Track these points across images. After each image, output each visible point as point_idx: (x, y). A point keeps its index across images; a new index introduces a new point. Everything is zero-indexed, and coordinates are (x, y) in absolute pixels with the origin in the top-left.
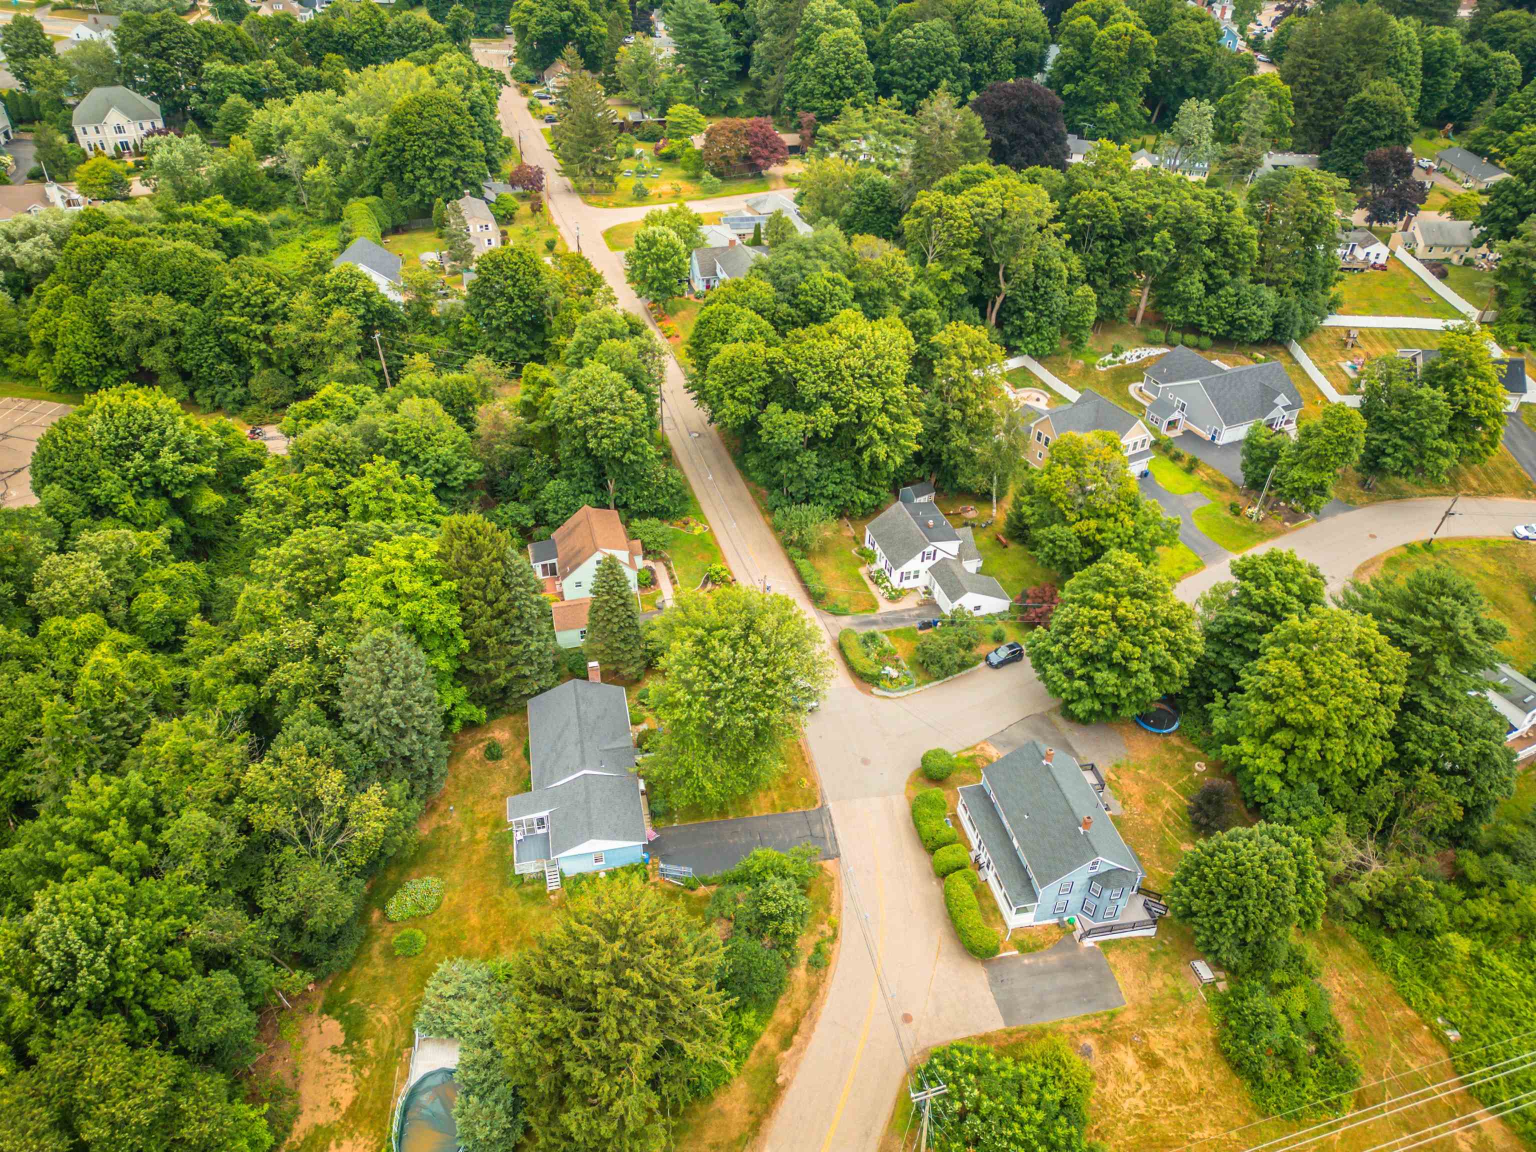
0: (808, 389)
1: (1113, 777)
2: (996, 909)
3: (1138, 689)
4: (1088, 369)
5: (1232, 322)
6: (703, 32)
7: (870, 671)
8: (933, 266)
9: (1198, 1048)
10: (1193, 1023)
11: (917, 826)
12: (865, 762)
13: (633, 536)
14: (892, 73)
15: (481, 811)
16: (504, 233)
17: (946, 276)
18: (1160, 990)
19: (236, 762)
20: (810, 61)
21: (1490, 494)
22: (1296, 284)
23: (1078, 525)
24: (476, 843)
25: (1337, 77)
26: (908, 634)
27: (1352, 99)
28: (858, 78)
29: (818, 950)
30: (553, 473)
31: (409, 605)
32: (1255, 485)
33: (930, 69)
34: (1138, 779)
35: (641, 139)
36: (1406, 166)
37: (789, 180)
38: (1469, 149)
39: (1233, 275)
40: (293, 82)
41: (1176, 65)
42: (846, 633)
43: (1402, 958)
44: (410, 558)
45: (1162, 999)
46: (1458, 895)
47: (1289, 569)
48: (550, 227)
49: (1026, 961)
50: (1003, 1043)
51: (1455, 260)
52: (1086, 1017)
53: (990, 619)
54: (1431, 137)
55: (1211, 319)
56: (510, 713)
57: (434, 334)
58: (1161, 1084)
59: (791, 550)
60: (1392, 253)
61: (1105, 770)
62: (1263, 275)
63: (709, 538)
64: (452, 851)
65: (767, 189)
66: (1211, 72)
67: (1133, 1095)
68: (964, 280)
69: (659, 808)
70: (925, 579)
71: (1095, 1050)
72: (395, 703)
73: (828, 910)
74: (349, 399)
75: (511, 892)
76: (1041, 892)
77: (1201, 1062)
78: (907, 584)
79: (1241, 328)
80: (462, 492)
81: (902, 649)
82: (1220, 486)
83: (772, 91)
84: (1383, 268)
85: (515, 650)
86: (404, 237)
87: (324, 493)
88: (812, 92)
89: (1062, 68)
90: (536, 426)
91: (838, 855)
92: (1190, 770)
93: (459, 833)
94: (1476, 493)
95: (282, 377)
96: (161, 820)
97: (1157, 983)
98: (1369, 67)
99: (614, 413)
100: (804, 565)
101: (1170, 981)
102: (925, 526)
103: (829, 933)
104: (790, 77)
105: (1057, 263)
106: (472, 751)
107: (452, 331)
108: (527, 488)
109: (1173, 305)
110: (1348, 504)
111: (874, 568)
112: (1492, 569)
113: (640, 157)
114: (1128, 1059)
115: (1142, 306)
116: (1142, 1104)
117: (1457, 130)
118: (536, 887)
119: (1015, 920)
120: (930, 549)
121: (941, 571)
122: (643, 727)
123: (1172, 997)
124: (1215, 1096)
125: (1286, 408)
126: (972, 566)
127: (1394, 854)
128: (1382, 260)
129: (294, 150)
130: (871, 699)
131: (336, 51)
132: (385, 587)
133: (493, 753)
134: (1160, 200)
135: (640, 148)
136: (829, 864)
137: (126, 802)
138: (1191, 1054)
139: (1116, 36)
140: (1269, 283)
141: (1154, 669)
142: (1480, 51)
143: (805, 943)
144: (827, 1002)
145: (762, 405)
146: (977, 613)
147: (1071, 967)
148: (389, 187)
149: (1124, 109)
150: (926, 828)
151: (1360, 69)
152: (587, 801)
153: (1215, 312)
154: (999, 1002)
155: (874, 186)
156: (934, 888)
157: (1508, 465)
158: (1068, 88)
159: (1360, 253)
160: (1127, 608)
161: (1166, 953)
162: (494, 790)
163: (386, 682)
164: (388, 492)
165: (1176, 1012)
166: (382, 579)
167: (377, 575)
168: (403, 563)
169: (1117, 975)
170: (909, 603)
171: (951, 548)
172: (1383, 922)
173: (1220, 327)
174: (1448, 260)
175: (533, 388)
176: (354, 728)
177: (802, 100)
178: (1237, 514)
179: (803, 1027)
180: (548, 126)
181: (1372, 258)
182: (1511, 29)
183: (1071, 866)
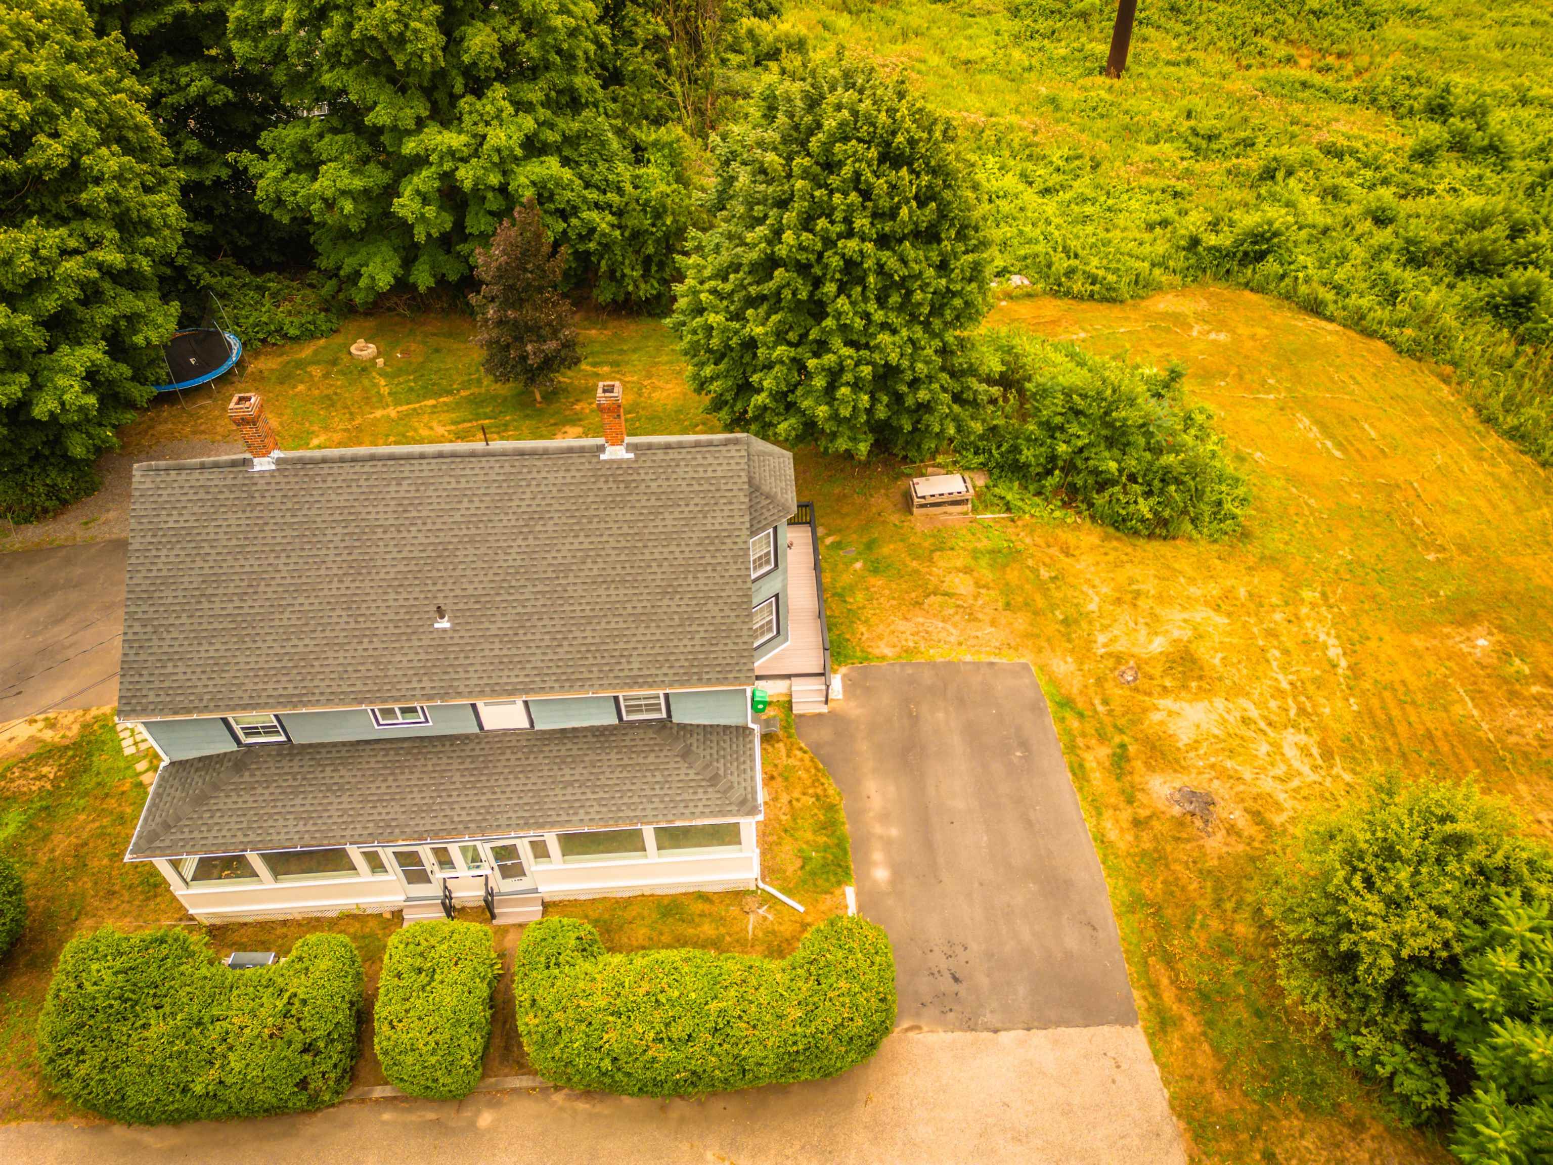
10: (1068, 554)
18: (978, 585)
49: (881, 874)
71: (1182, 782)
101: (958, 560)
123: (999, 568)
165: (1044, 574)
169: (938, 655)
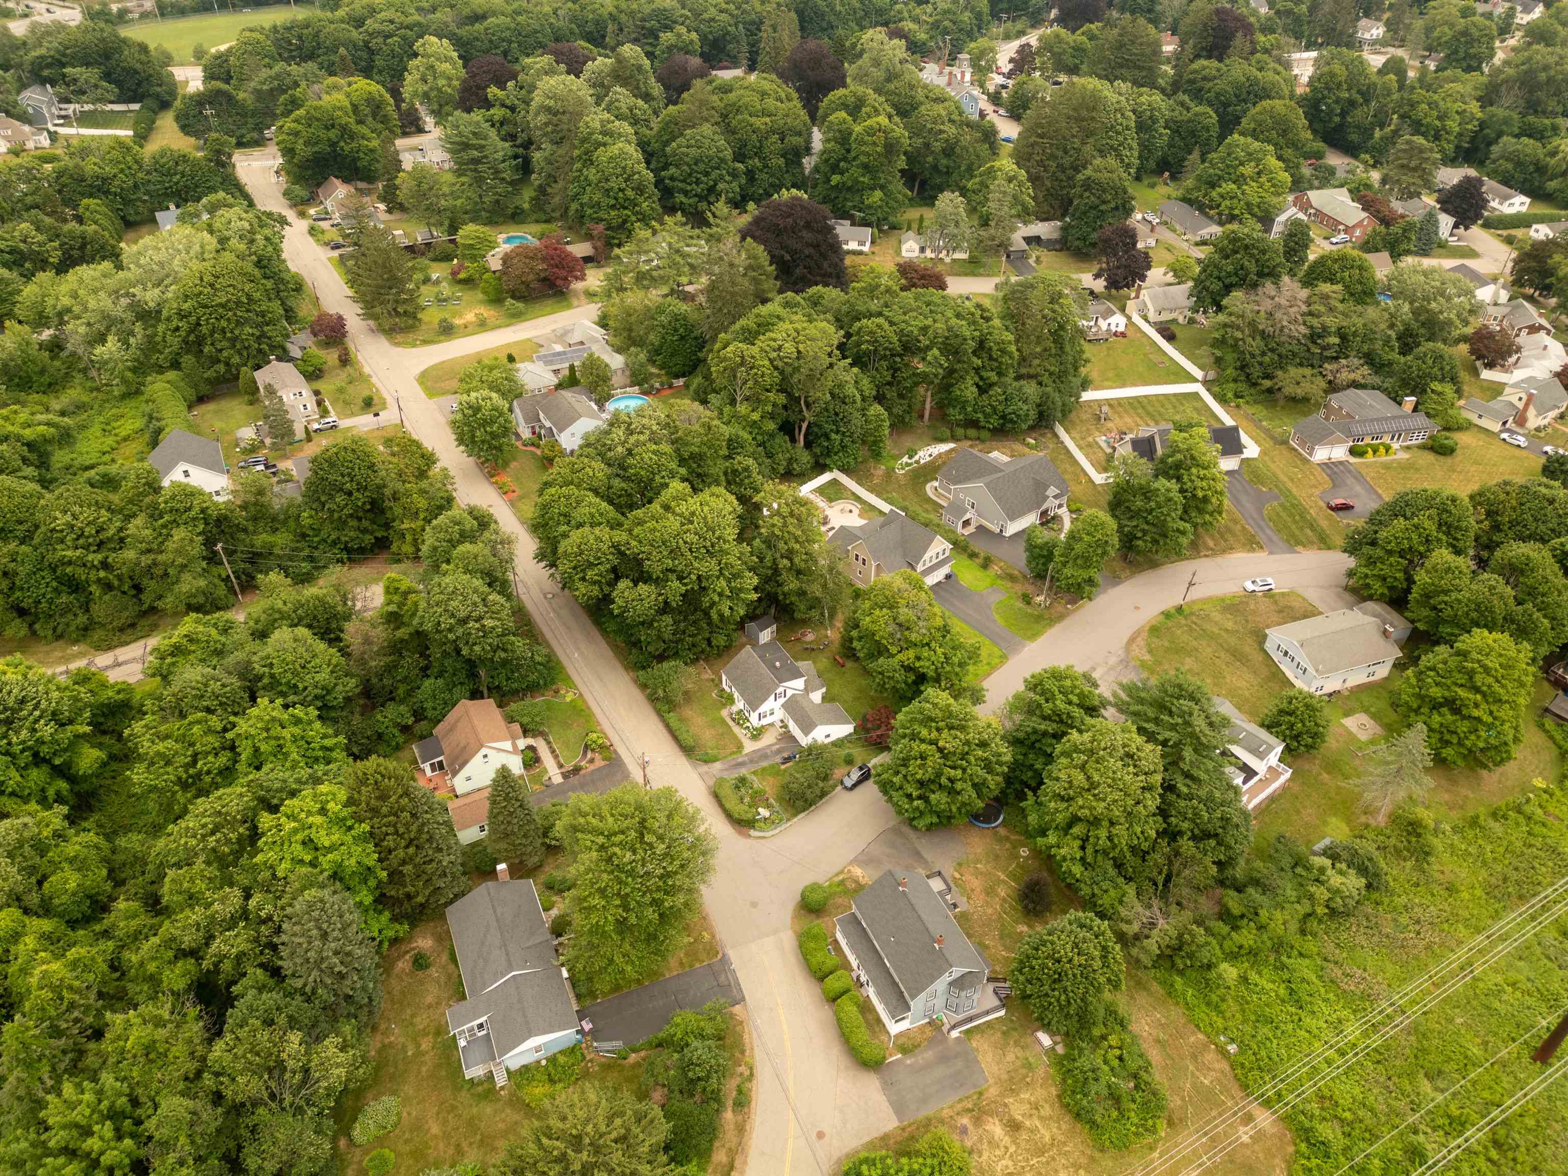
0: (654, 567)
1: (957, 875)
2: (879, 1020)
3: (964, 804)
4: (890, 473)
5: (1003, 417)
6: (481, 148)
7: (745, 817)
8: (743, 409)
9: (1047, 1106)
10: (1041, 1085)
11: (806, 960)
12: (754, 905)
13: (510, 720)
14: (672, 178)
15: (421, 1021)
16: (317, 393)
17: (755, 416)
18: (1013, 1063)
19: (197, 1041)
20: (591, 174)
21: (1224, 551)
22: (1051, 374)
23: (900, 657)
24: (423, 1054)
25: (1066, 152)
26: (773, 771)
27: (1080, 177)
28: (640, 189)
29: (740, 1092)
30: (425, 671)
31: (330, 857)
32: (1040, 576)
33: (707, 174)
34: (977, 873)
35: (435, 260)
36: (1131, 236)
37: (590, 295)
38: (1184, 200)
39: (1000, 374)
40: (56, 244)
41: (927, 145)
42: (720, 782)
43: (1190, 991)
44: (323, 811)
45: (1016, 1070)
46: (1225, 929)
47: (1068, 683)
48: (363, 378)
49: (908, 1062)
50: (899, 1139)
51: (1181, 320)
52: (961, 1100)
53: (838, 744)
54: (1152, 186)
55: (986, 416)
56: (428, 921)
57: (275, 530)
58: (1023, 1144)
59: (659, 705)
60: (1129, 318)
61: (950, 871)
62: (1024, 371)
63: (580, 703)
64: (401, 1066)
65: (569, 307)
66: (958, 150)
67: (1002, 1158)
68: (772, 416)
69: (583, 990)
70: (780, 714)
71: (970, 1127)
72: (336, 953)
73: (743, 1052)
74: (214, 632)
75: (464, 1096)
76: (912, 1004)
77: (1051, 1117)
78: (764, 722)
79: (1011, 421)
80: (342, 708)
81: (768, 786)
82: (1012, 578)
83: (556, 200)
84: (1123, 335)
85: (429, 868)
86: (210, 407)
87: (211, 739)
88: (598, 203)
89: (827, 161)
90: (402, 633)
91: (743, 999)
92: (1017, 856)
93: (404, 1047)
94: (1214, 553)
95: (125, 599)
96: (139, 1111)
97: (1010, 1057)
98: (1091, 140)
99: (479, 619)
100: (672, 717)
101: (1020, 1054)
102: (772, 667)
103: (747, 1073)
104: (573, 189)
105: (851, 390)
106: (400, 964)
107: (292, 524)
108: (401, 690)
109: (954, 407)
110: (1115, 580)
111: (735, 709)
112: (1230, 625)
113: (438, 282)
114: (996, 1129)
115: (928, 406)
116: (1010, 1163)
117: (1173, 177)
118: (486, 1085)
119: (895, 1028)
120: (781, 690)
121: (792, 706)
122: (554, 912)
123: (1023, 1066)
124: (1065, 1143)
125: (1055, 497)
126: (816, 697)
127: (1174, 908)
128: (1121, 329)
129: (77, 330)
130: (749, 842)
131: (91, 196)
132: (304, 843)
133: (420, 962)
134: (929, 322)
135: (438, 271)
136: (737, 1009)
137: (105, 1104)
138: (1043, 1113)
139: (871, 132)
140: (1030, 377)
141: (974, 785)
142: (1182, 104)
143: (730, 1088)
144: (754, 1136)
145: (613, 584)
146: (827, 741)
147: (944, 1059)
148: (188, 360)
149: (887, 194)
150: (814, 961)
151: (1084, 143)
152: (520, 1001)
153: (988, 410)
154: (891, 1103)
155: (676, 317)
156: (826, 1012)
157: (1235, 522)
158: (835, 179)
159: (1103, 325)
160: (947, 741)
161: (1015, 1029)
162: (429, 999)
163: (324, 936)
164: (277, 730)
165: (1028, 1079)
166: (299, 837)
167: (295, 831)
168: (318, 819)
169: (980, 1057)
170: (769, 739)
171: (798, 684)
172: (1173, 965)
173: (995, 422)
174: (1174, 321)
175: (396, 598)
176: (299, 983)
177: (589, 211)
178: (1029, 603)
179: (737, 1163)
180: (336, 253)
181: (1113, 329)
182: (1204, 79)
183: (933, 979)
